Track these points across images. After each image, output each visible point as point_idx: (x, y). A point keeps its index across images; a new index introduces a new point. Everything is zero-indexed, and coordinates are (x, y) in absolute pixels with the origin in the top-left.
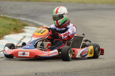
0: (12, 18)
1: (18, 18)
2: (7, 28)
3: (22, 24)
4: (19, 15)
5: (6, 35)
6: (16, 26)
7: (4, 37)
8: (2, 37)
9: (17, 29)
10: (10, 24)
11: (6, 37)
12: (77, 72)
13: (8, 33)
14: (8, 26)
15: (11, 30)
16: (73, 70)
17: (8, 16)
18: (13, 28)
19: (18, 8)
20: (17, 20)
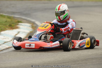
0: (7, 16)
1: (13, 16)
2: (3, 25)
3: (17, 21)
4: (14, 13)
5: (2, 31)
6: (11, 23)
7: (0, 33)
9: (12, 26)
10: (6, 21)
13: (4, 29)
14: (4, 23)
15: (7, 27)
17: (4, 14)
18: (8, 24)
19: (13, 7)
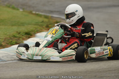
0: (44, 15)
1: (50, 15)
2: (39, 25)
3: (55, 21)
4: (51, 12)
5: (38, 33)
6: (48, 24)
7: (35, 35)
8: (34, 35)
9: (49, 27)
10: (43, 22)
11: (38, 34)
13: (40, 31)
14: (40, 24)
15: (43, 28)
17: (41, 13)
18: (45, 25)
19: (51, 5)
20: (50, 17)
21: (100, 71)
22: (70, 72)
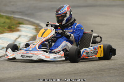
0: (6, 16)
1: (12, 16)
2: (1, 27)
3: (17, 22)
4: (13, 12)
6: (11, 25)
9: (11, 28)
10: (4, 23)
12: (77, 73)
13: (2, 32)
14: (2, 25)
15: (5, 29)
16: (72, 71)
17: (2, 14)
18: (7, 26)
19: (13, 5)
21: (65, 73)
22: (34, 75)
